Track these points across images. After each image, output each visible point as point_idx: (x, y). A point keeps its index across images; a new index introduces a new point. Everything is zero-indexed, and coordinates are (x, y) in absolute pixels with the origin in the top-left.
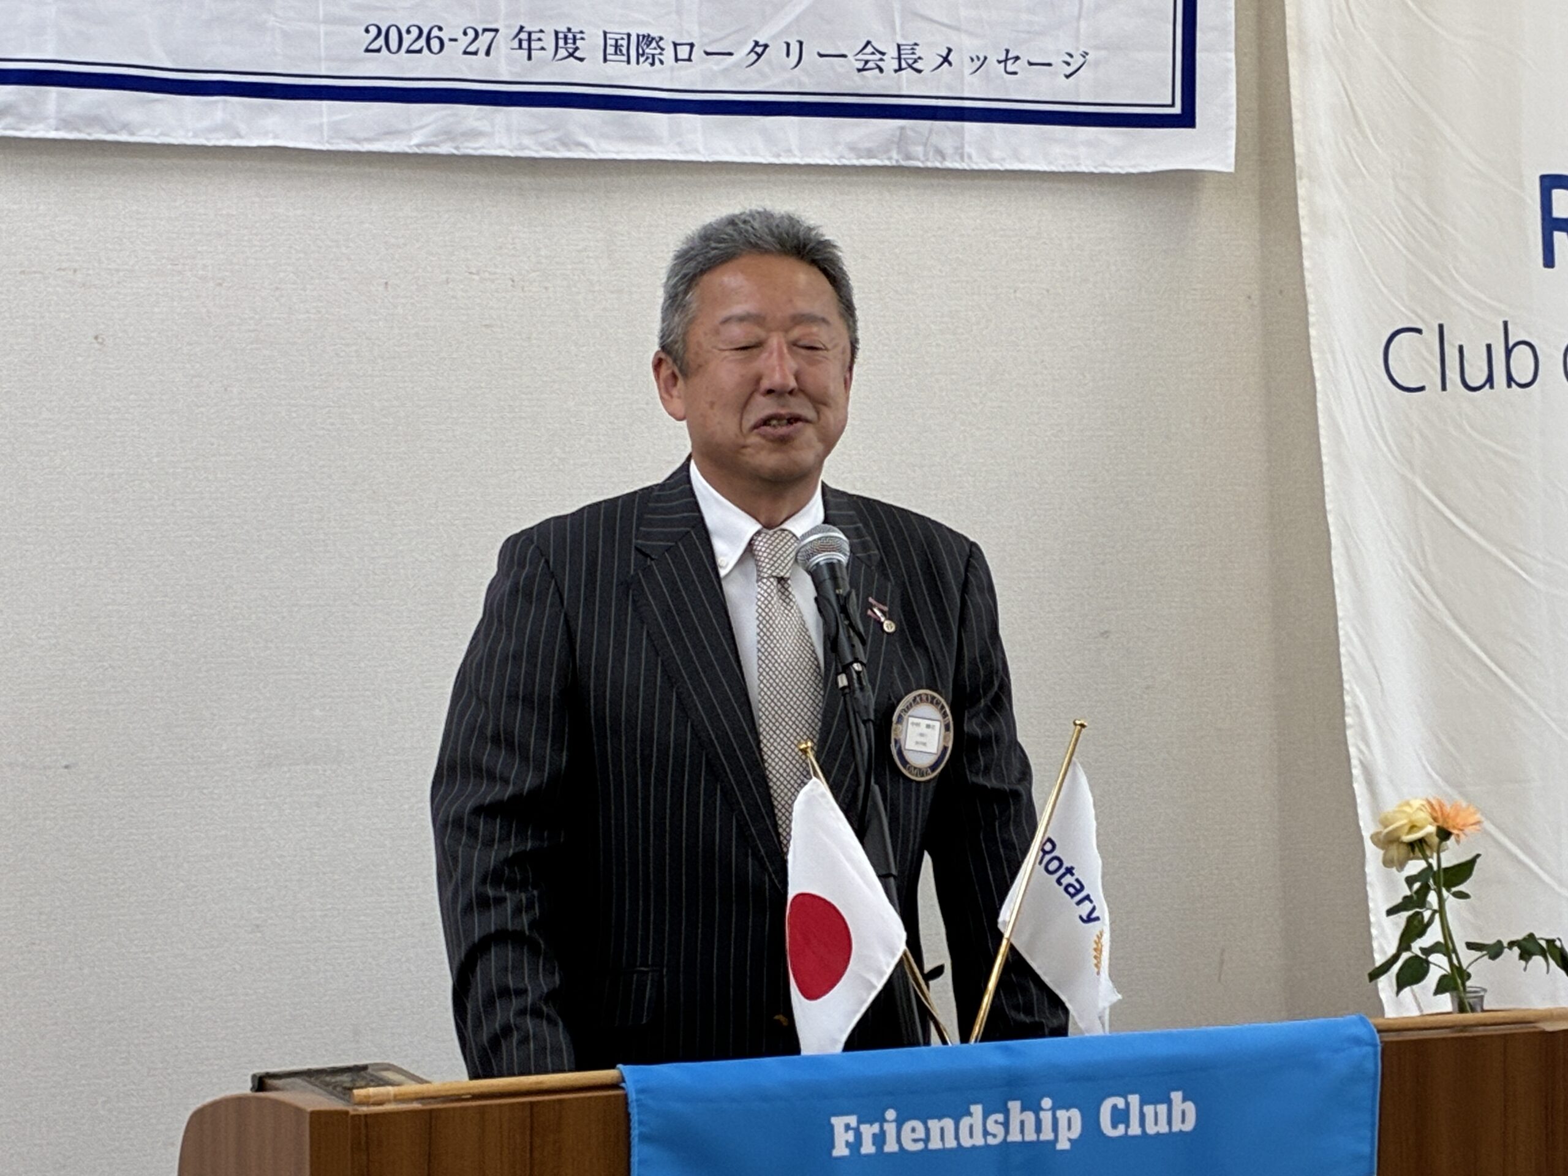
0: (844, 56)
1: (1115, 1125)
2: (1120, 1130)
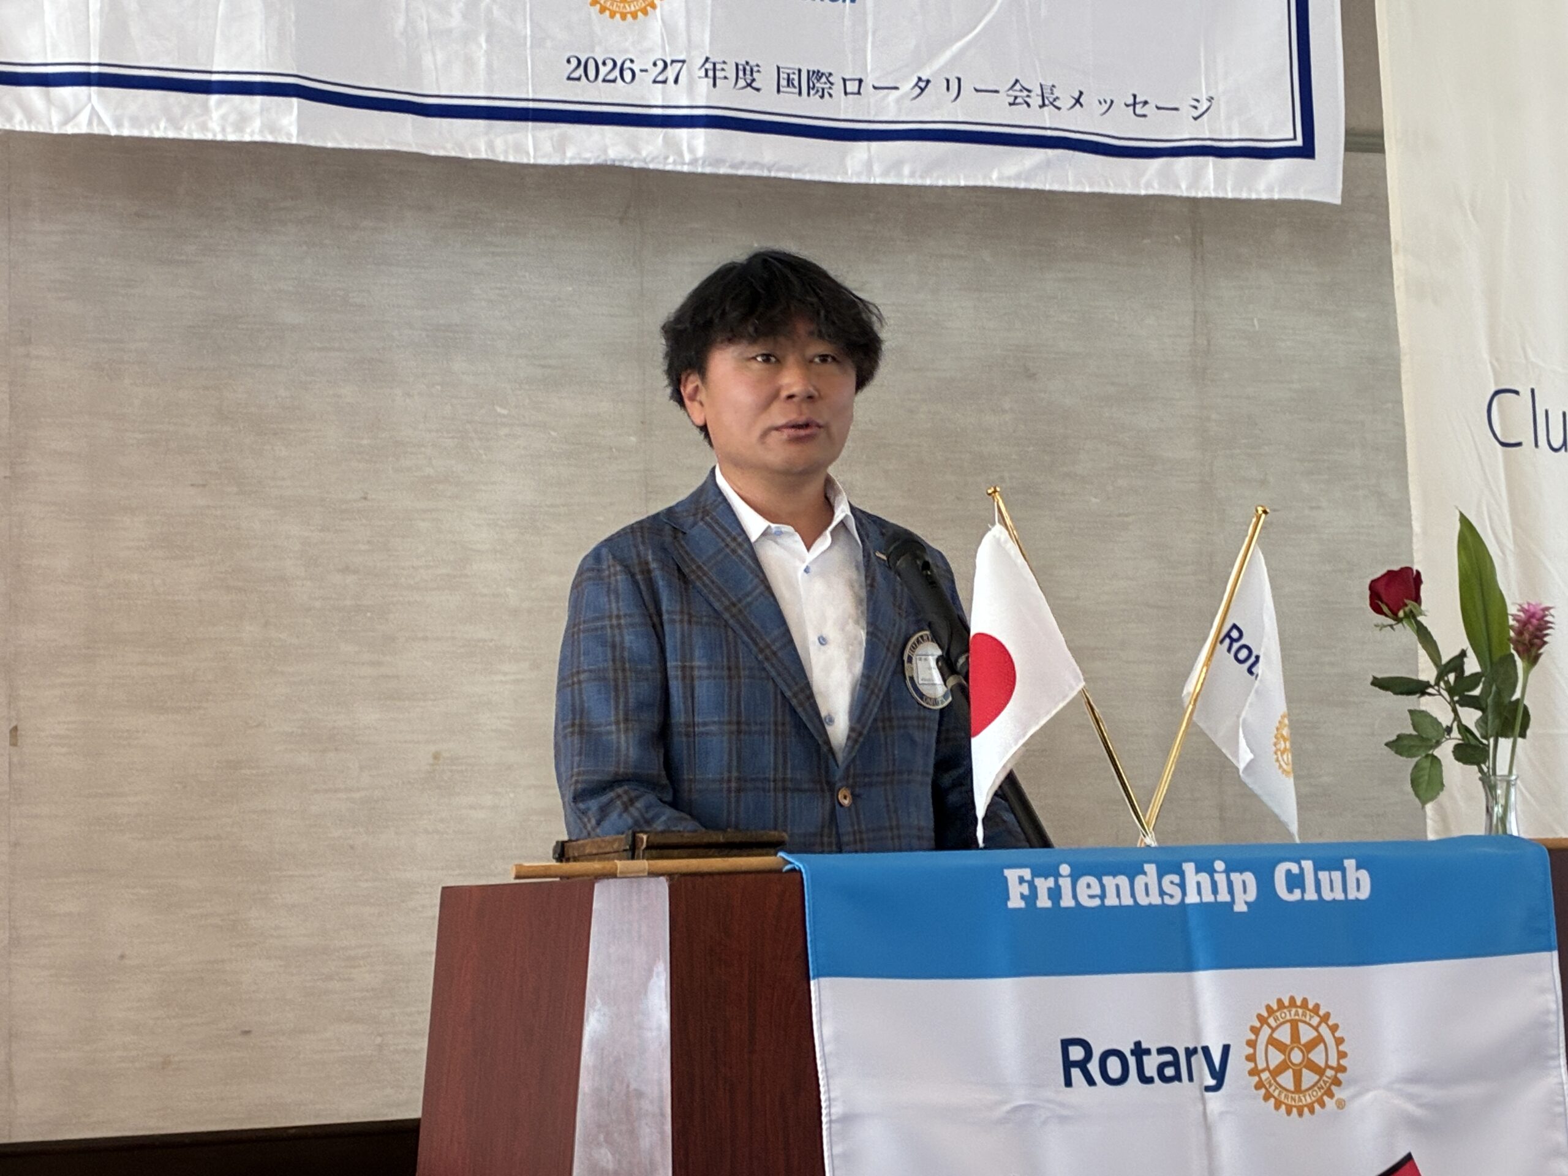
1: (1290, 890)
2: (1297, 895)
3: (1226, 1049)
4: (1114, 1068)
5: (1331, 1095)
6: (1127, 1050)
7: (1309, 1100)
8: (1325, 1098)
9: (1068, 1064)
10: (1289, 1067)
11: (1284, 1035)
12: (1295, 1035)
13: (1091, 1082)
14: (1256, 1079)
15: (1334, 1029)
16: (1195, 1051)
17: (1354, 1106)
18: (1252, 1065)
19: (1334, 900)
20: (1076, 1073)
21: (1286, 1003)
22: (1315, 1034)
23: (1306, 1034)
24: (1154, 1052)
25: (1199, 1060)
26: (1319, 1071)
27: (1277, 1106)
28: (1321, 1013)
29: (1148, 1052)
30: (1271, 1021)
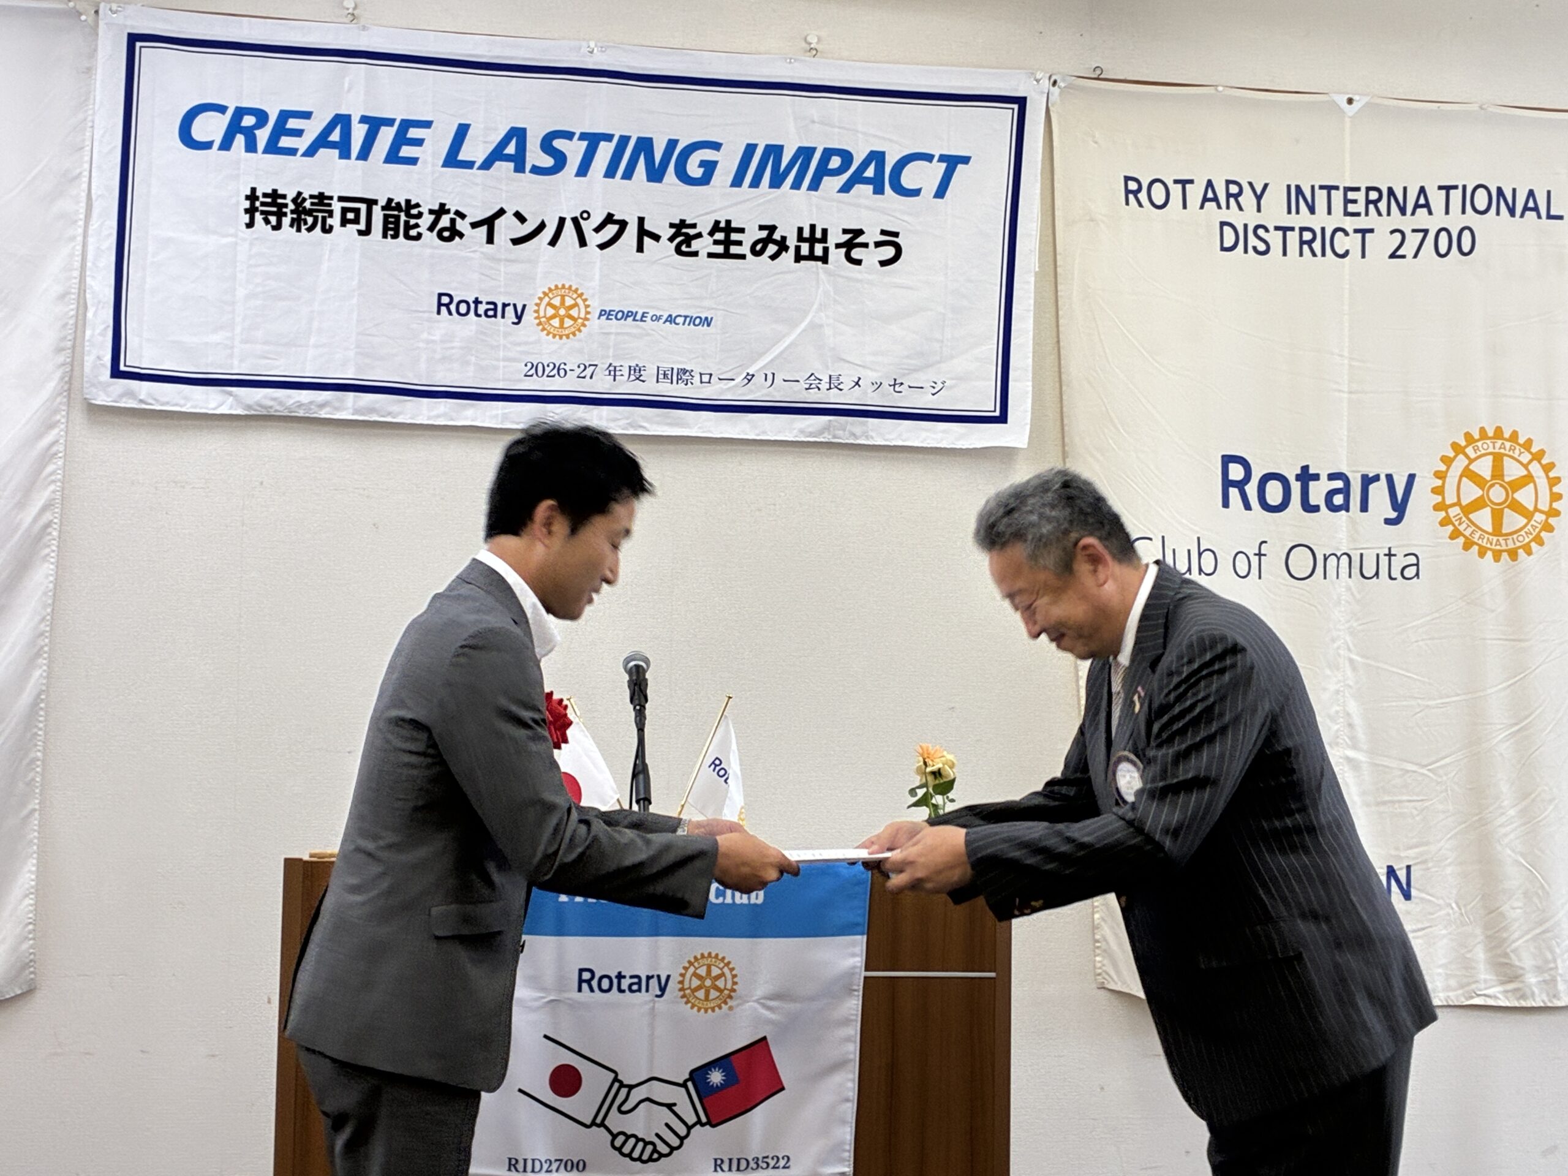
0: (798, 381)
1: (717, 897)
2: (721, 900)
3: (668, 977)
4: (605, 984)
5: (725, 1003)
6: (613, 975)
7: (712, 1005)
8: (723, 1005)
9: (581, 981)
10: (702, 988)
11: (702, 971)
12: (709, 972)
13: (592, 990)
14: (682, 993)
15: (732, 970)
16: (652, 977)
17: (737, 1010)
18: (680, 986)
19: (742, 904)
20: (585, 986)
21: (706, 955)
22: (719, 972)
23: (715, 972)
24: (628, 977)
25: (654, 983)
26: (720, 991)
27: (692, 1008)
28: (726, 961)
29: (624, 977)
30: (696, 964)
